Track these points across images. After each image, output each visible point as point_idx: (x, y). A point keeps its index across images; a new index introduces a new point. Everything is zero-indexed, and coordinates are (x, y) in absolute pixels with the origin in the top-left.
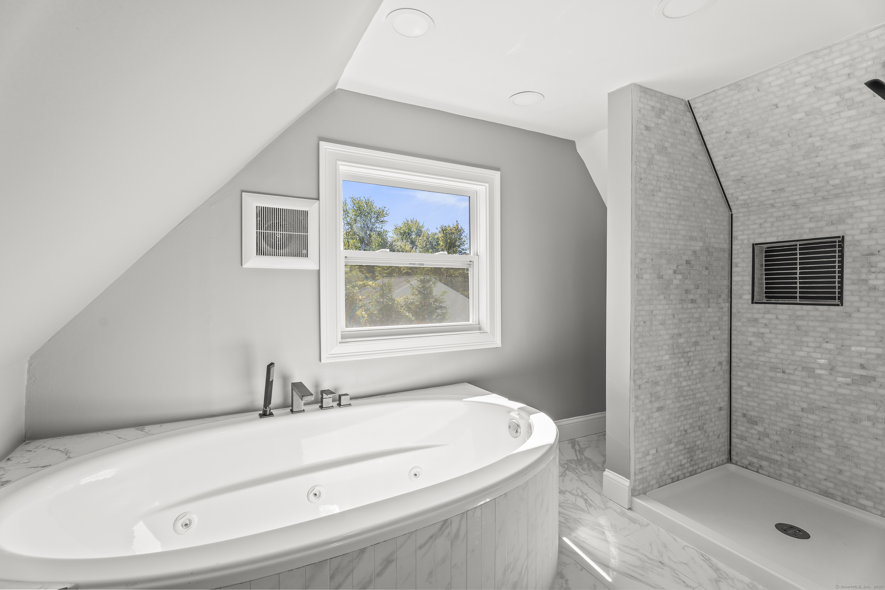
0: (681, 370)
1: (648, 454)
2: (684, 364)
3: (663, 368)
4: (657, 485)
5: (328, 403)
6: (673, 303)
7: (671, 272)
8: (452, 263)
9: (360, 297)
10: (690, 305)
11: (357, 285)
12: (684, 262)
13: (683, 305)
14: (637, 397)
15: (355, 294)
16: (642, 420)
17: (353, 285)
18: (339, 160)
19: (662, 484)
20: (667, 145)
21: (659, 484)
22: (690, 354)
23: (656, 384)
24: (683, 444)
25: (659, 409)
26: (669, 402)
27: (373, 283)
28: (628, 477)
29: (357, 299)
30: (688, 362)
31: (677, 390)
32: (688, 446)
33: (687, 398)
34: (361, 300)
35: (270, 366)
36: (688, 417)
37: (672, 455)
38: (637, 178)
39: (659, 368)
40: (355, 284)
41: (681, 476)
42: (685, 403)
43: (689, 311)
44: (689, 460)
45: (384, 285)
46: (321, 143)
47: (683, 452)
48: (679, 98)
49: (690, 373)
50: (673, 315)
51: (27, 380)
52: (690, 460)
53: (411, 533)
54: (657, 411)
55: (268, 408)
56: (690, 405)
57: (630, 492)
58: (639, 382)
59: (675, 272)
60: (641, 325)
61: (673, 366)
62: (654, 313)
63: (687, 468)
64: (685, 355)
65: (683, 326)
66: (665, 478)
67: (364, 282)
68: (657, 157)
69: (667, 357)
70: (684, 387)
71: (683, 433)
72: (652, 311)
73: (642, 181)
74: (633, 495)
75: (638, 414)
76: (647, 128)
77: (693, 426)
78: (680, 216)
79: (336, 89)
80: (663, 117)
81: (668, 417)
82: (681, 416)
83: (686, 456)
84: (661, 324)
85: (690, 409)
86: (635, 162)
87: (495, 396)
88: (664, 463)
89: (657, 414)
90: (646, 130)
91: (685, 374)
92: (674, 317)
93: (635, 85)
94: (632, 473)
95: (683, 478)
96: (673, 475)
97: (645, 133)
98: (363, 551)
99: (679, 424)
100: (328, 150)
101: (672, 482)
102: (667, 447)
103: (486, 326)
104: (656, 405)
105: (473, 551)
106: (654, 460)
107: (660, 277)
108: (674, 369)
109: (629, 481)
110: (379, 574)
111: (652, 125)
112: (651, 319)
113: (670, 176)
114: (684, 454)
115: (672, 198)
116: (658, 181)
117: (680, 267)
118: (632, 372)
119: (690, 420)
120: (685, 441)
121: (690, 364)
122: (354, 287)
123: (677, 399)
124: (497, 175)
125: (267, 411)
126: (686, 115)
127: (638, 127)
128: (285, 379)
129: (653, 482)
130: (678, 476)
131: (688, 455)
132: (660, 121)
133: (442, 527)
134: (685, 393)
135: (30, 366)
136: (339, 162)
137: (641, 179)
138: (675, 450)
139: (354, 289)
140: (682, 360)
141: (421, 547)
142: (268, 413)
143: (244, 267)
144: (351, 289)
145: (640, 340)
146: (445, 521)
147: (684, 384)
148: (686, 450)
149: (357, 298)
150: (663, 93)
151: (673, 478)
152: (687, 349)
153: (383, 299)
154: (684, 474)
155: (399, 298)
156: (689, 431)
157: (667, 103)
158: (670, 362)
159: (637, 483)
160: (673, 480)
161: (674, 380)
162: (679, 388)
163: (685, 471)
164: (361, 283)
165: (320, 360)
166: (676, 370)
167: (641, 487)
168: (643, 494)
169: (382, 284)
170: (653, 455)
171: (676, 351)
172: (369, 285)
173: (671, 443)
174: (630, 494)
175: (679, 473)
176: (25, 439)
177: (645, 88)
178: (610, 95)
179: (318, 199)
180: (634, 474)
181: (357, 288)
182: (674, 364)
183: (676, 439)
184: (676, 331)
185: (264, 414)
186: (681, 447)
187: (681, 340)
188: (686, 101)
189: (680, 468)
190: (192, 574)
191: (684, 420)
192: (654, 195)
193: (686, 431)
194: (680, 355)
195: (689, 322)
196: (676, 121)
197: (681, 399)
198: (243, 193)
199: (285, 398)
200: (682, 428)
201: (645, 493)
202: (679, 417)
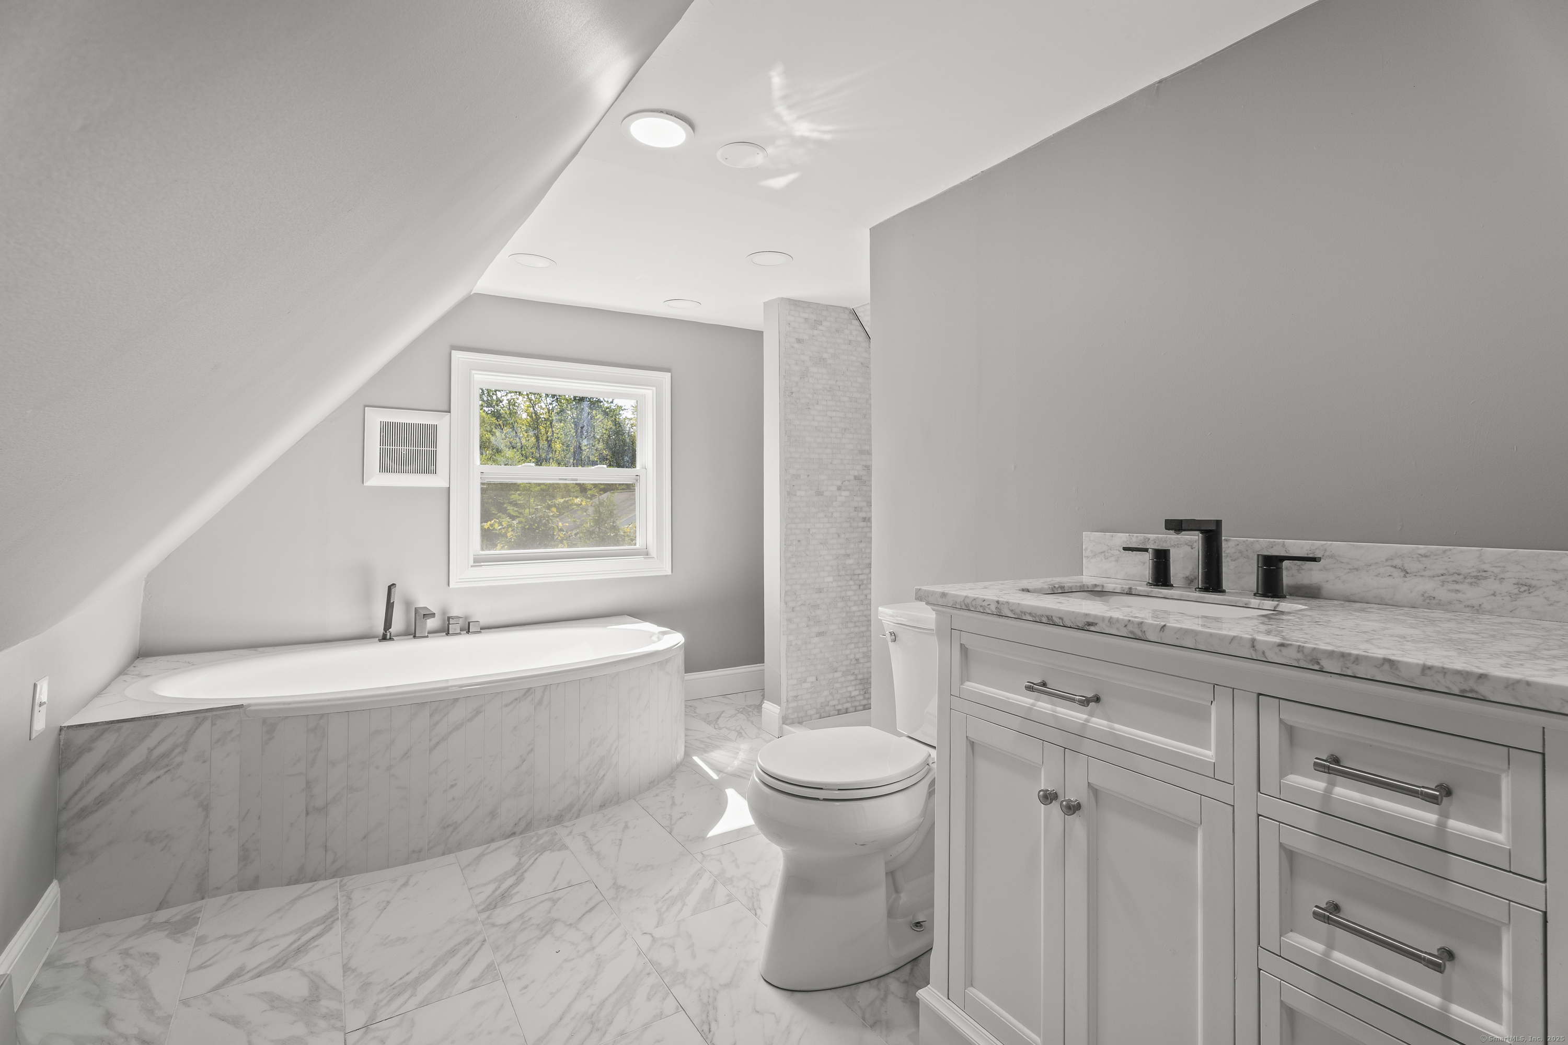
0: (850, 593)
1: (805, 682)
2: (854, 587)
3: (825, 590)
4: (818, 716)
5: (455, 629)
6: (838, 521)
7: (834, 488)
8: (613, 477)
9: (560, 524)
10: (861, 524)
11: (555, 504)
12: (852, 478)
13: (851, 523)
14: (789, 620)
15: (551, 519)
16: (796, 644)
17: (548, 504)
18: (474, 369)
19: (823, 715)
20: (825, 356)
21: (821, 715)
22: (861, 577)
23: (816, 607)
24: (853, 674)
25: (819, 634)
26: (832, 627)
27: (582, 501)
28: (779, 704)
29: (554, 528)
30: (860, 585)
31: (844, 615)
32: (860, 677)
33: (858, 624)
34: (561, 530)
35: (390, 588)
36: (861, 645)
37: (838, 685)
38: (787, 392)
39: (820, 591)
40: (552, 502)
41: (851, 709)
42: (856, 630)
43: (860, 530)
44: (862, 692)
45: (601, 504)
46: (453, 352)
47: (853, 683)
48: (841, 307)
49: (862, 597)
50: (838, 534)
51: (143, 597)
52: (864, 692)
53: (498, 693)
54: (817, 636)
55: (388, 631)
56: (863, 632)
57: (781, 719)
58: (791, 604)
59: (839, 488)
60: (794, 544)
61: (839, 589)
62: (811, 532)
63: (860, 701)
64: (856, 577)
65: (852, 546)
66: (827, 708)
67: (567, 499)
68: (814, 369)
69: (830, 579)
70: (854, 612)
71: (854, 662)
72: (809, 529)
73: (794, 395)
74: (783, 723)
75: (791, 638)
76: (799, 341)
77: (867, 656)
78: (845, 429)
79: (472, 294)
80: (820, 328)
81: (831, 643)
82: (851, 643)
83: (857, 687)
84: (821, 544)
85: (863, 636)
86: (784, 376)
87: (648, 624)
88: (826, 693)
89: (817, 640)
90: (798, 343)
91: (856, 598)
92: (839, 536)
93: (782, 299)
94: (784, 699)
95: (854, 711)
96: (840, 707)
97: (796, 346)
98: (456, 700)
99: (848, 652)
100: (461, 359)
101: (839, 714)
102: (831, 676)
103: (653, 552)
104: (816, 629)
105: (556, 718)
106: (813, 688)
107: (819, 493)
108: (841, 592)
109: (779, 708)
110: (470, 720)
111: (806, 337)
112: (808, 538)
113: (830, 388)
114: (855, 685)
115: (834, 411)
116: (815, 393)
117: (846, 483)
118: (783, 593)
119: (864, 648)
120: (856, 672)
121: (862, 587)
122: (549, 507)
123: (844, 624)
124: (667, 376)
125: (387, 634)
126: (851, 323)
127: (787, 340)
128: (408, 604)
129: (813, 712)
130: (847, 709)
131: (861, 687)
132: (816, 332)
133: (525, 693)
134: (855, 619)
135: (147, 583)
136: (473, 372)
137: (792, 393)
138: (843, 679)
139: (550, 510)
140: (851, 583)
141: (506, 706)
142: (388, 637)
143: (365, 485)
144: (545, 512)
145: (793, 560)
146: (529, 689)
147: (855, 608)
148: (858, 681)
149: (555, 526)
150: (819, 304)
151: (839, 710)
152: (859, 572)
153: (599, 528)
154: (856, 707)
155: (627, 526)
156: (861, 661)
157: (824, 313)
158: (835, 584)
159: (790, 711)
160: (839, 713)
161: (840, 604)
162: (847, 613)
163: (857, 704)
164: (562, 501)
165: (449, 586)
166: (843, 594)
167: (795, 715)
168: (799, 723)
169: (598, 503)
170: (812, 682)
171: (842, 573)
172: (576, 504)
173: (836, 672)
174: (781, 722)
175: (848, 705)
176: (139, 655)
177: (796, 301)
178: (765, 304)
179: (449, 412)
180: (786, 701)
181: (554, 509)
182: (841, 587)
183: (844, 669)
184: (842, 552)
185: (384, 638)
186: (852, 678)
187: (850, 561)
188: (850, 310)
189: (849, 699)
190: (329, 700)
191: (855, 648)
192: (809, 409)
193: (857, 660)
194: (848, 578)
195: (861, 542)
196: (837, 331)
197: (850, 625)
198: (366, 408)
199: (408, 626)
200: (852, 656)
201: (800, 723)
202: (848, 644)
